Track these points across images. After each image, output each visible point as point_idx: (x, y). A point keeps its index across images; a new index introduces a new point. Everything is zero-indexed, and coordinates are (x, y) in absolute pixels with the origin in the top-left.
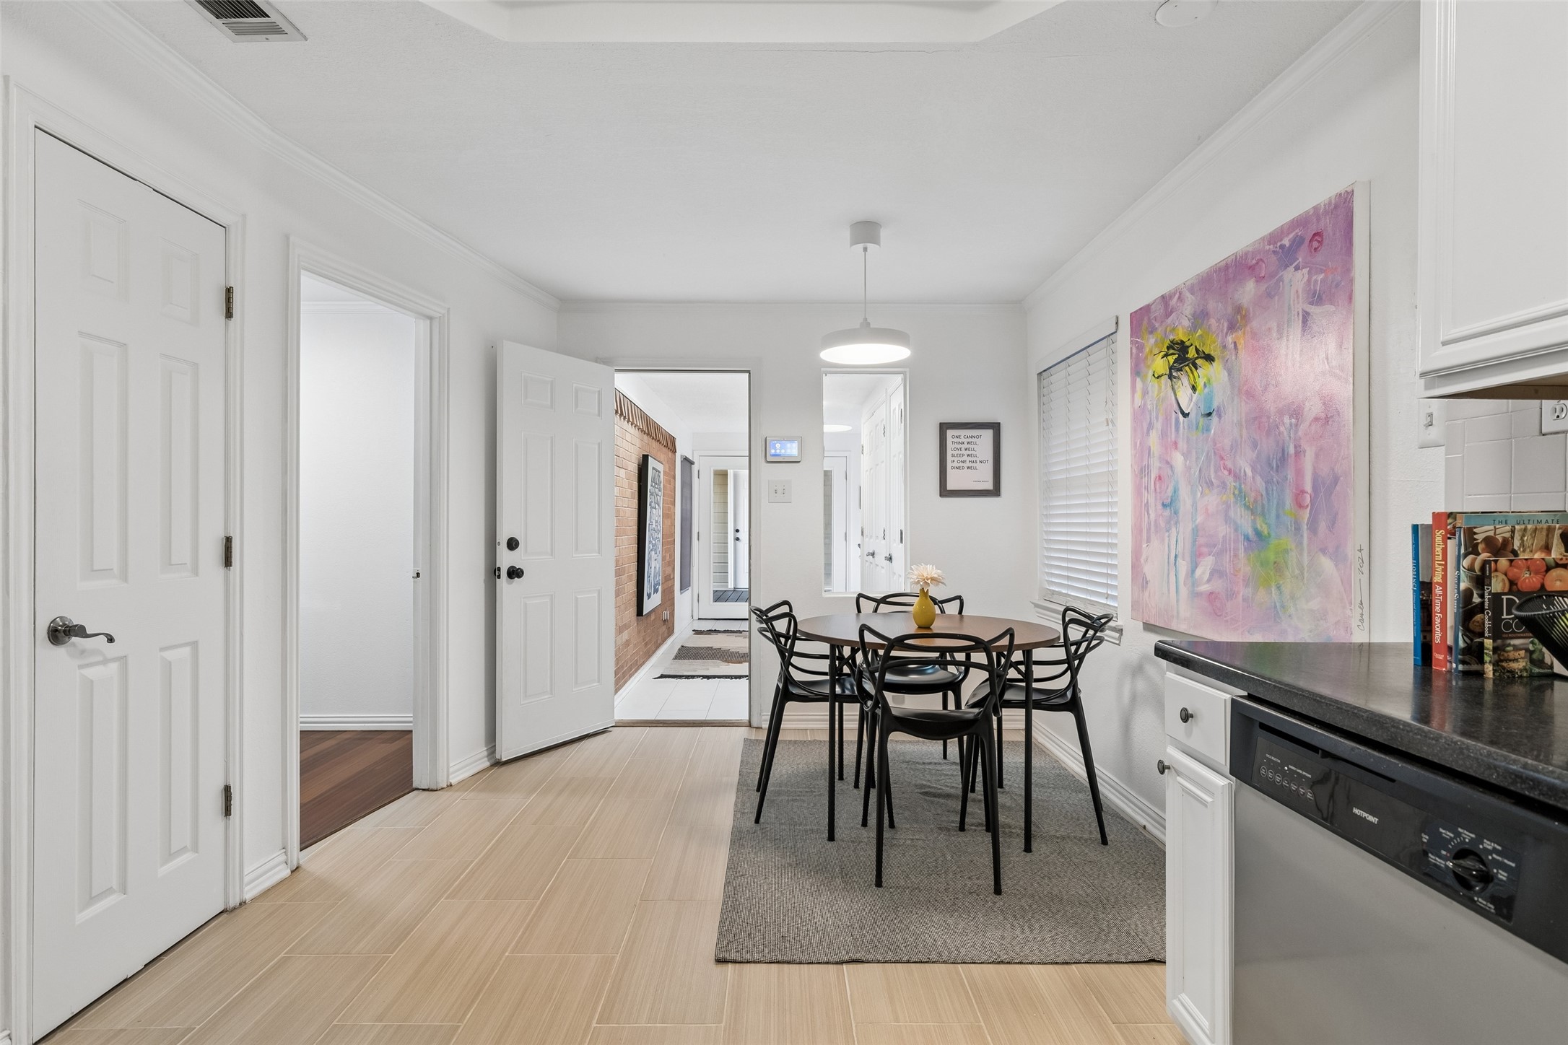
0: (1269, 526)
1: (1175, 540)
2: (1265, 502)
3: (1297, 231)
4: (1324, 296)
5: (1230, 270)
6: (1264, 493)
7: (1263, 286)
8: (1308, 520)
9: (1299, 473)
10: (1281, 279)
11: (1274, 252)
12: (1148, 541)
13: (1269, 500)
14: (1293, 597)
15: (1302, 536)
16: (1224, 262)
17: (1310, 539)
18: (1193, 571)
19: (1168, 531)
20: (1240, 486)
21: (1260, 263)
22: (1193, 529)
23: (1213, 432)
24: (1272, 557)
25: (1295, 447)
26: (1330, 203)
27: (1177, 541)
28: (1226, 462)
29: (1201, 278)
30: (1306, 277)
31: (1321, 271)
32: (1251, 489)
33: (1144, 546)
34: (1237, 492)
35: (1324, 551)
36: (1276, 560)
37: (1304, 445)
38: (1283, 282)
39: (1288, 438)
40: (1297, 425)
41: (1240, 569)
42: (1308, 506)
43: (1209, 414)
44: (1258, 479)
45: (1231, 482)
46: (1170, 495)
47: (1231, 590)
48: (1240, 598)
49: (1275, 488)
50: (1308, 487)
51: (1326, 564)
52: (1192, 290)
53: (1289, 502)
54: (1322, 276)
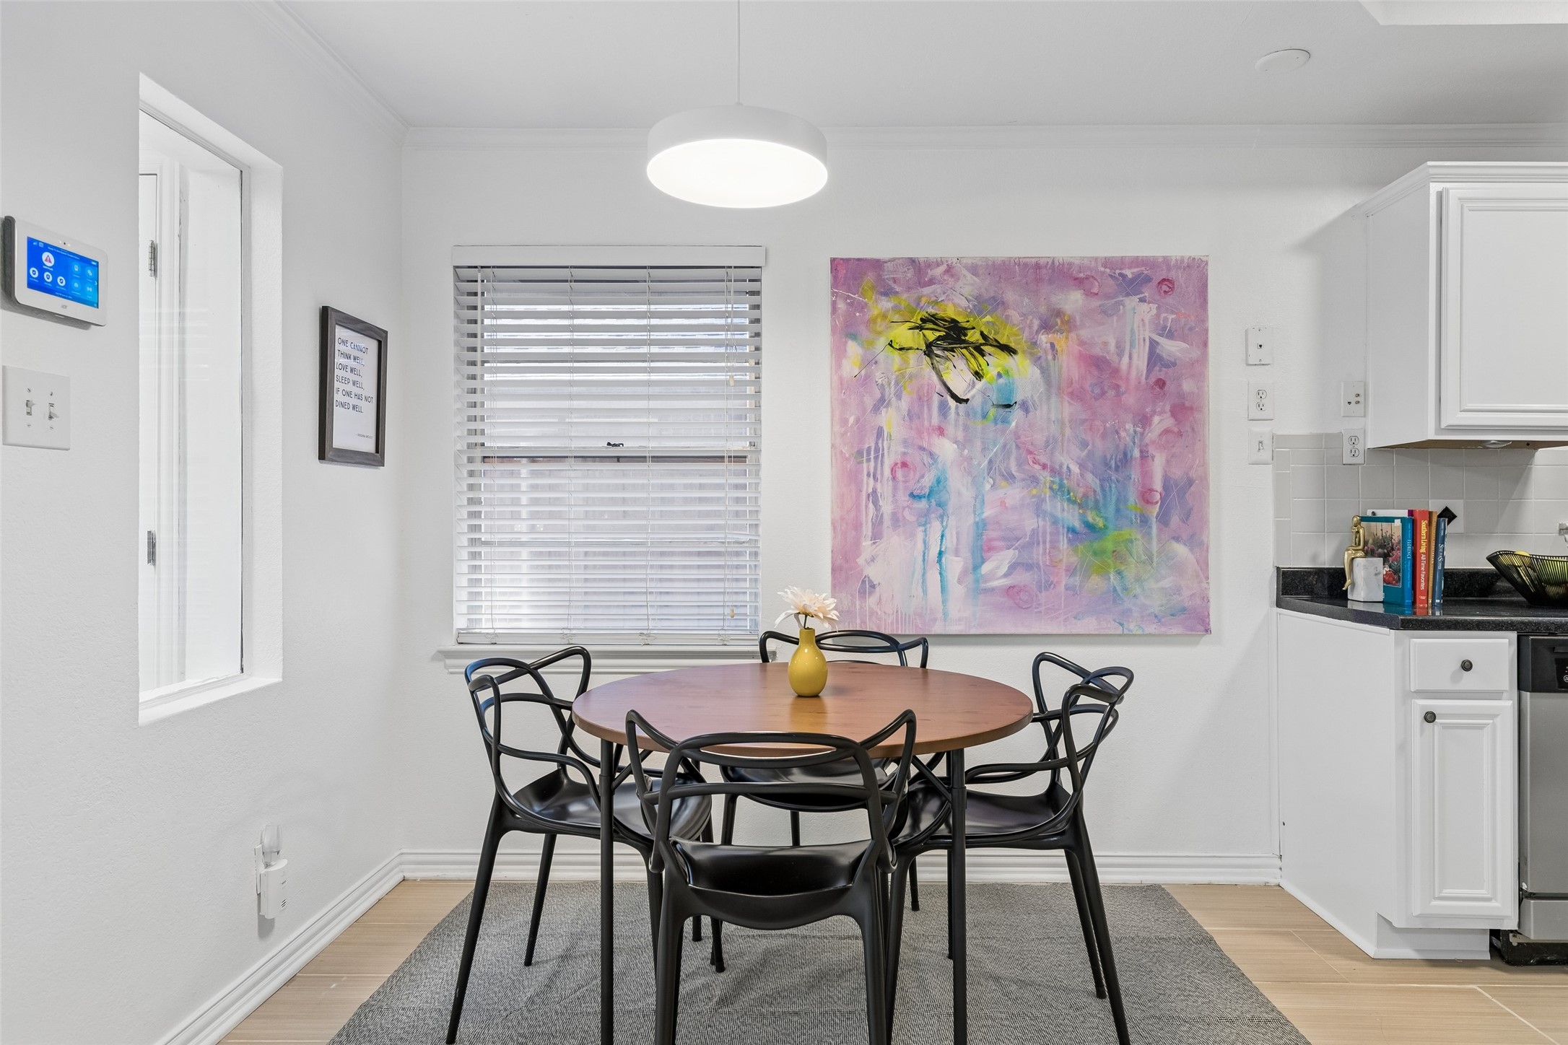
0: (1106, 519)
1: (940, 534)
2: (1100, 497)
3: (1143, 268)
4: (1176, 334)
5: (1044, 271)
6: (1098, 490)
7: (1096, 303)
8: (1158, 514)
9: (1146, 474)
10: (1121, 303)
11: (1111, 276)
12: (876, 536)
13: (1105, 496)
14: (1138, 580)
15: (1150, 527)
16: (1034, 260)
17: (1160, 530)
18: (976, 568)
19: (924, 525)
20: (1061, 480)
21: (1091, 279)
22: (977, 524)
23: (1014, 424)
24: (1109, 546)
25: (1141, 451)
26: (1182, 261)
27: (942, 536)
28: (1037, 457)
29: (990, 263)
30: (1154, 311)
31: (1172, 312)
32: (1078, 485)
33: (866, 543)
34: (1056, 487)
35: (1177, 539)
36: (1114, 549)
37: (1151, 450)
38: (1124, 306)
39: (1132, 444)
40: (1142, 434)
41: (1061, 560)
42: (1157, 502)
43: (1009, 406)
44: (1090, 477)
45: (1045, 477)
46: (928, 485)
47: (1047, 581)
48: (1062, 588)
49: (1113, 485)
50: (1158, 485)
51: (1181, 550)
52: (974, 270)
53: (1133, 498)
54: (1174, 316)
